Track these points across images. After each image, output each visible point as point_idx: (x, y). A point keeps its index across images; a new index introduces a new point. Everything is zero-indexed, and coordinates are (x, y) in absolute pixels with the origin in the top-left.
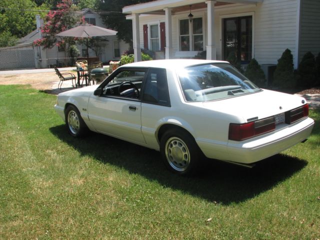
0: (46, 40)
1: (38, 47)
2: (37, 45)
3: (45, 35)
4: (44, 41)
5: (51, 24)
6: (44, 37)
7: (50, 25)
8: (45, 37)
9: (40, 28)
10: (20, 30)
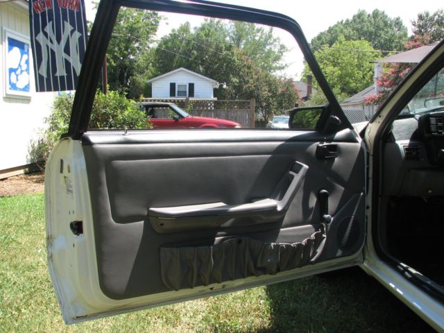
0: (383, 96)
1: (371, 107)
2: (369, 104)
3: (382, 89)
4: (379, 98)
5: (393, 73)
6: (380, 92)
7: (390, 73)
8: (383, 92)
9: (377, 79)
10: (355, 88)
